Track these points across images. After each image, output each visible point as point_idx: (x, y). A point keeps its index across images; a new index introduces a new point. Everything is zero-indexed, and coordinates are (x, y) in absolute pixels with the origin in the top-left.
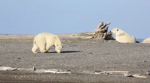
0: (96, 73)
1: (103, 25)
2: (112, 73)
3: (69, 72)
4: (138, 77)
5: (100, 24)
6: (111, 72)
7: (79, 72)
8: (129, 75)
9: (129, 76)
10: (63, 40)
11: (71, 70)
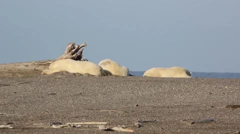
0: (54, 126)
1: (74, 48)
2: (80, 126)
3: (9, 126)
4: (121, 131)
5: (70, 46)
6: (79, 124)
7: (27, 125)
8: (106, 128)
9: (106, 130)
10: (9, 73)
11: (14, 122)
